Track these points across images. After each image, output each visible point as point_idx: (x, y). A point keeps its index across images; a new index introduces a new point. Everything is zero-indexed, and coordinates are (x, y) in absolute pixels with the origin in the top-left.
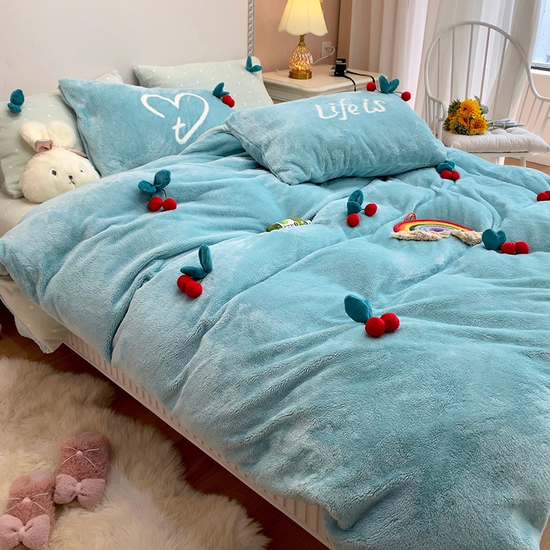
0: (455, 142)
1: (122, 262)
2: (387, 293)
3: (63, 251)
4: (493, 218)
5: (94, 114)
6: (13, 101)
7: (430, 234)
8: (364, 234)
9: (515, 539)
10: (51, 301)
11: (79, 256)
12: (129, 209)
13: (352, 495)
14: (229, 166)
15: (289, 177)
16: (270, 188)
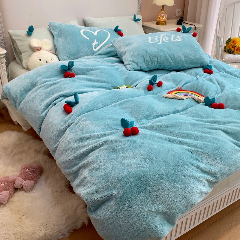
0: (226, 57)
1: (47, 97)
2: (148, 119)
3: (27, 90)
4: (217, 92)
5: (61, 37)
6: (29, 30)
8: (153, 94)
9: (156, 226)
11: (32, 93)
12: (56, 76)
13: (94, 197)
14: (108, 61)
15: (130, 67)
16: (120, 71)
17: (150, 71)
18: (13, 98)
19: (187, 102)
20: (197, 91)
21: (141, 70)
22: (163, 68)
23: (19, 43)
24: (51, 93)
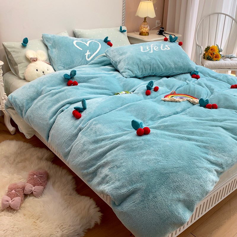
0: (206, 64)
1: (54, 104)
2: (153, 121)
3: (33, 99)
4: (208, 94)
5: (55, 48)
6: (24, 42)
7: (177, 99)
8: (151, 98)
9: (179, 213)
10: (28, 117)
11: (39, 101)
12: (60, 84)
13: (120, 192)
14: (104, 70)
15: (126, 74)
16: (118, 79)
17: (144, 78)
18: (20, 107)
19: (184, 104)
20: (190, 94)
21: (136, 77)
22: (155, 75)
23: (14, 55)
24: (58, 101)
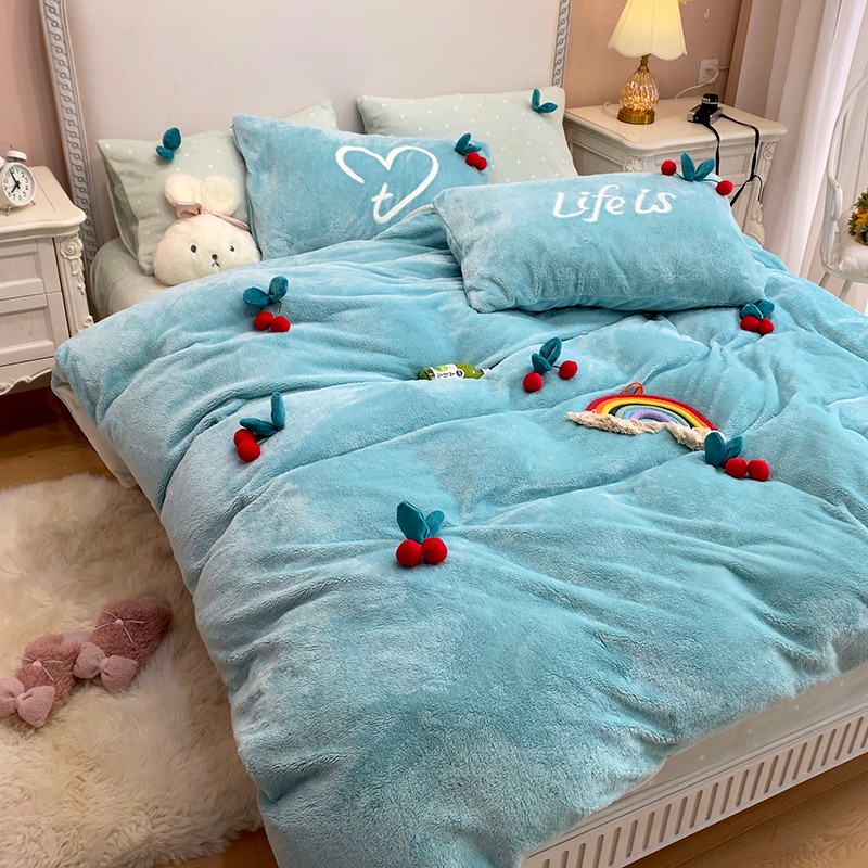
0: (848, 259)
2: (497, 504)
3: (133, 367)
4: (762, 410)
5: (269, 169)
6: (165, 142)
8: (541, 405)
10: (109, 427)
11: (147, 378)
12: (229, 323)
13: (275, 761)
14: (412, 270)
15: (479, 300)
16: (446, 313)
18: (87, 390)
20: (695, 404)
21: (518, 309)
22: (597, 303)
23: (130, 187)
24: (205, 384)
